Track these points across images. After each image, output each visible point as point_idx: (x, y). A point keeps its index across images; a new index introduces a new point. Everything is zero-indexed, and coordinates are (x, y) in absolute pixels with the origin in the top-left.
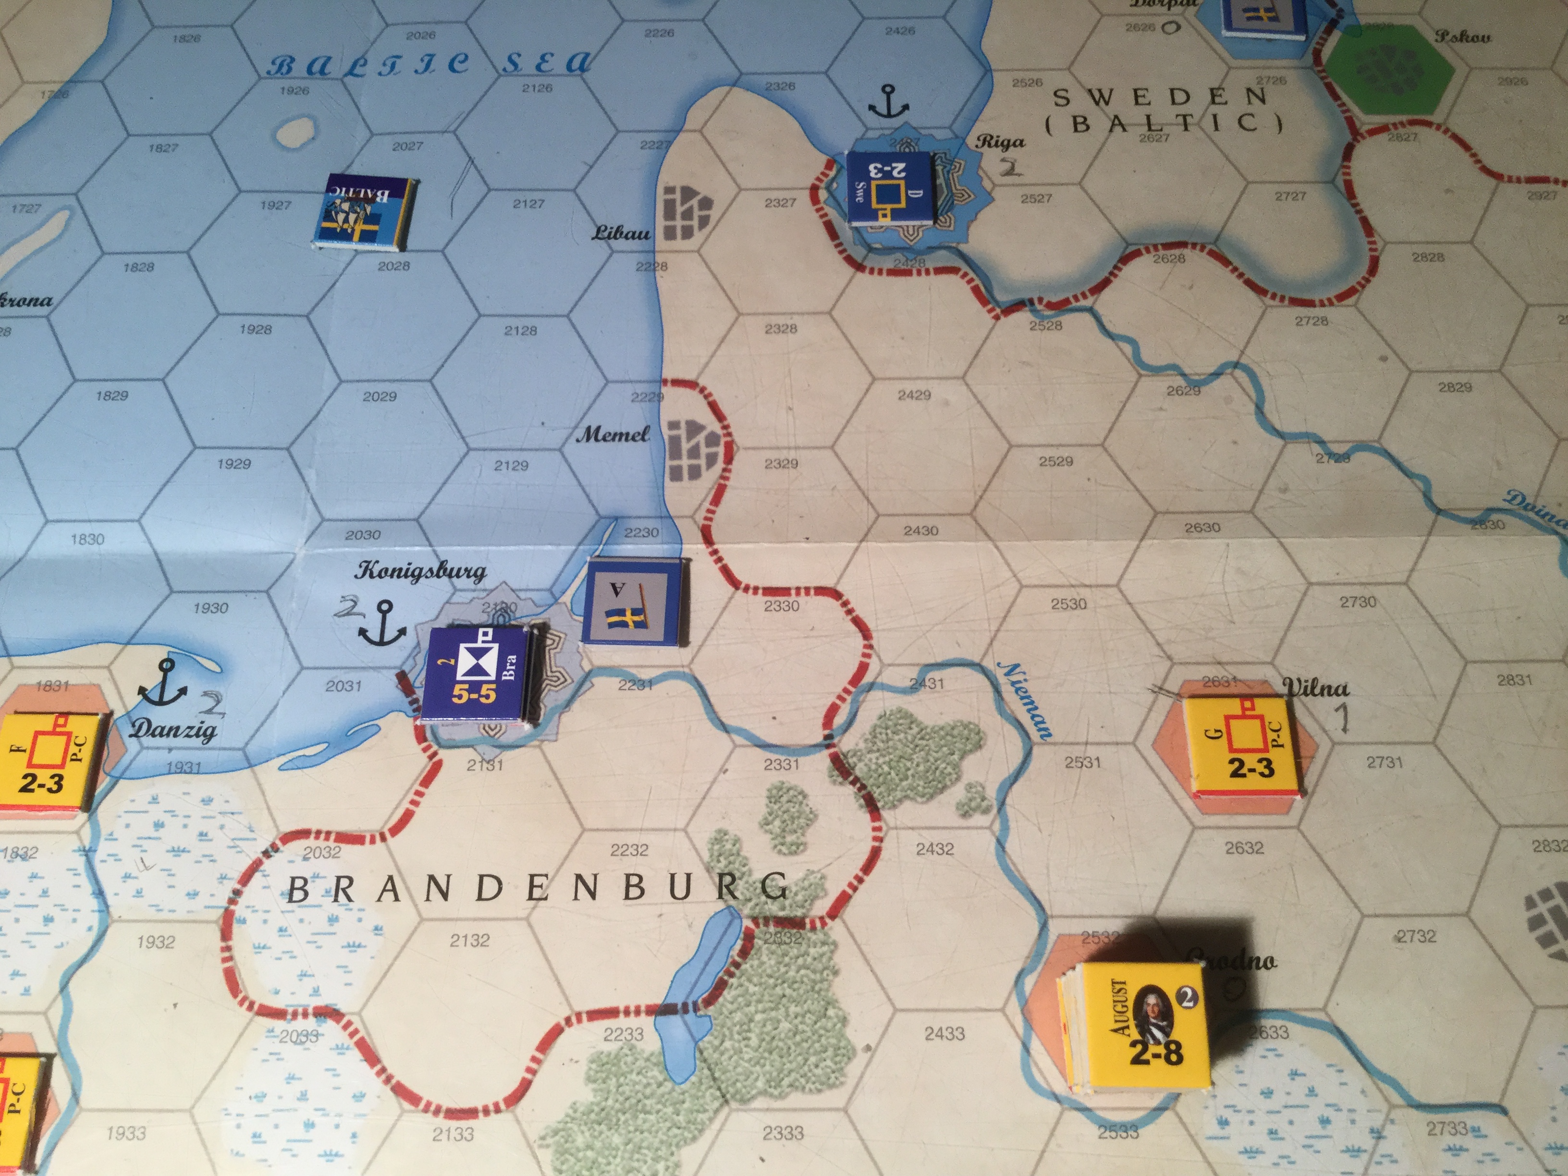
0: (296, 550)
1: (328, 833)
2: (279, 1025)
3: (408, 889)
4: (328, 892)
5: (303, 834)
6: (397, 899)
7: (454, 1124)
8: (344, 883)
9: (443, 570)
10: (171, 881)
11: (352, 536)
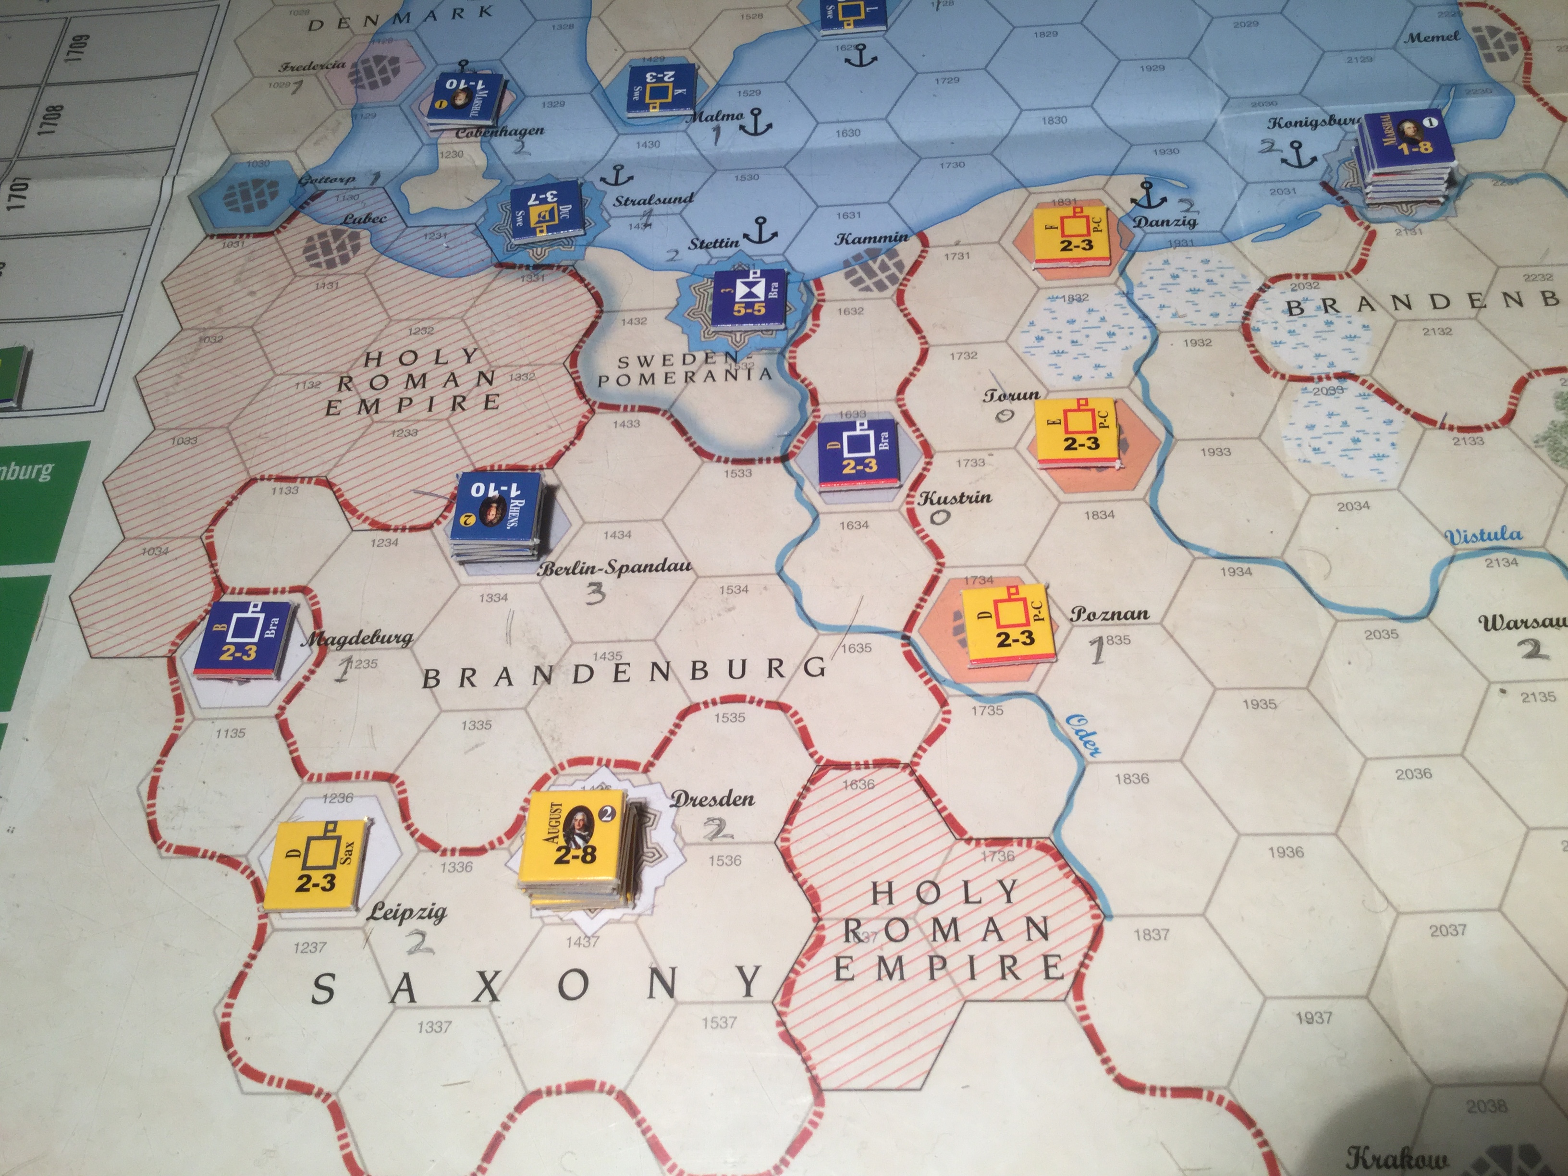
0: (1216, 116)
1: (1306, 276)
2: (1310, 386)
3: (1378, 303)
4: (1319, 308)
5: (1287, 276)
6: (1373, 309)
7: (1467, 435)
8: (1329, 302)
9: (1332, 120)
10: (1197, 308)
11: (1254, 105)
